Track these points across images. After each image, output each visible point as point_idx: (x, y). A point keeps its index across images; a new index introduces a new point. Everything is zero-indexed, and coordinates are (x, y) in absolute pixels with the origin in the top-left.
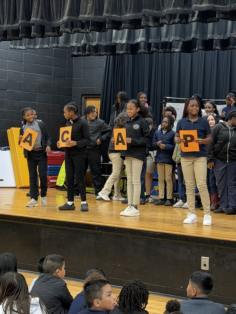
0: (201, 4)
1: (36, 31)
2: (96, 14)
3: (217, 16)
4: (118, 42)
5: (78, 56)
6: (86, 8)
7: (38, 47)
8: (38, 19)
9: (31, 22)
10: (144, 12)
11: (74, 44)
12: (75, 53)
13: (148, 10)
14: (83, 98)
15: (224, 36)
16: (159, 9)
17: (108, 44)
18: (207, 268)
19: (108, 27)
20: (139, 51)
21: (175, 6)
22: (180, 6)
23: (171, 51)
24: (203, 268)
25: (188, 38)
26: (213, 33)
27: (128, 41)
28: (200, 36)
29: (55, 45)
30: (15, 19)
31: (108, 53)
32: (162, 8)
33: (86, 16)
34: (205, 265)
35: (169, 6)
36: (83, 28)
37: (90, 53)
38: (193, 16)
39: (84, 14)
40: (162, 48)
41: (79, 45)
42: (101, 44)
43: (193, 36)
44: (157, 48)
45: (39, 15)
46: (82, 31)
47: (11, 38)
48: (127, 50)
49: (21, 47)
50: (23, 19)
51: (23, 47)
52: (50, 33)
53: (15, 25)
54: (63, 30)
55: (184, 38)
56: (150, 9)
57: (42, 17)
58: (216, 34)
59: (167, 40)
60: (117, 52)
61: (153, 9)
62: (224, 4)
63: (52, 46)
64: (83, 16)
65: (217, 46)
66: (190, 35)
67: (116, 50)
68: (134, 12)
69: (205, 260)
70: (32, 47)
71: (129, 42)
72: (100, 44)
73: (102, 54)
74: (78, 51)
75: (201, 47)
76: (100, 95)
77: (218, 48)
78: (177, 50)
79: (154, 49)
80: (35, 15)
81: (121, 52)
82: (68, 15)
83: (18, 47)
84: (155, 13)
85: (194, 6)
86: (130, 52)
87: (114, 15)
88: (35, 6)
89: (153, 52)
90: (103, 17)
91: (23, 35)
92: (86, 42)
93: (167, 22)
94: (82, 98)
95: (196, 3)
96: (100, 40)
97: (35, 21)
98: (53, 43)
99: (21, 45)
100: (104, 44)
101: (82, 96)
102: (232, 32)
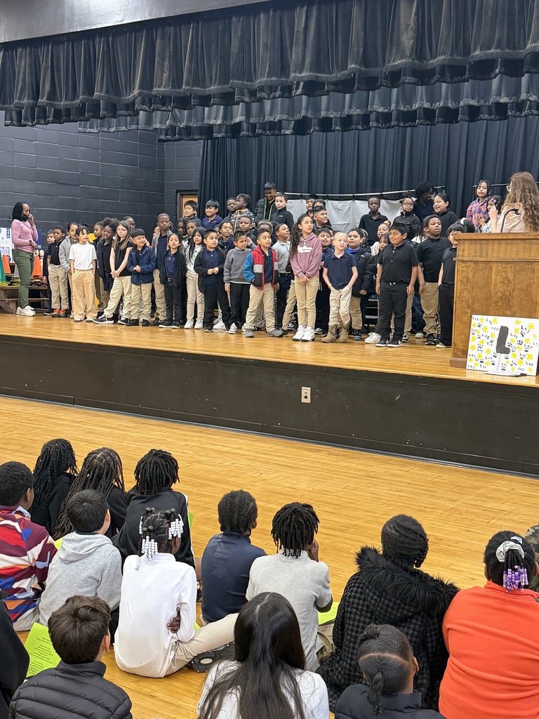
0: (300, 73)
1: (106, 109)
2: (173, 87)
3: (326, 88)
4: (211, 123)
5: (167, 141)
6: (161, 79)
7: (113, 130)
8: (103, 94)
9: (94, 98)
10: (232, 83)
11: (158, 126)
12: (163, 137)
13: (237, 81)
14: (178, 194)
15: (341, 114)
16: (250, 80)
17: (200, 125)
18: (308, 401)
19: (194, 103)
20: (242, 134)
21: (269, 75)
22: (276, 76)
23: (281, 132)
24: (304, 400)
25: (298, 117)
26: (328, 110)
27: (223, 121)
28: (312, 114)
29: (134, 127)
30: (75, 95)
31: (203, 137)
32: (254, 78)
33: (162, 89)
34: (306, 397)
35: (263, 76)
36: (164, 105)
37: (181, 137)
38: (297, 88)
39: (159, 87)
40: (269, 130)
41: (164, 127)
42: (191, 125)
43: (303, 113)
44: (265, 130)
45: (104, 89)
46: (163, 108)
47: (76, 119)
48: (226, 132)
49: (92, 130)
50: (84, 94)
51: (96, 130)
52: (124, 112)
53: (75, 102)
54: (139, 108)
55: (294, 117)
56: (238, 79)
57: (107, 92)
58: (332, 111)
59: (272, 119)
60: (215, 135)
61: (243, 80)
62: (330, 73)
63: (131, 128)
64: (159, 89)
65: (336, 126)
66: (300, 112)
67: (213, 133)
68: (219, 84)
69: (306, 391)
70: (106, 129)
71: (225, 123)
72: (189, 125)
73: (197, 138)
74: (166, 135)
75: (317, 128)
76: (197, 191)
77: (338, 128)
78: (288, 132)
79: (260, 131)
80: (99, 88)
81: (219, 136)
82: (140, 88)
83: (89, 130)
84: (247, 84)
85: (292, 75)
86: (229, 135)
87: (195, 88)
88: (99, 77)
89: (258, 135)
90: (181, 91)
91: (90, 114)
92: (172, 123)
93: (266, 97)
94: (176, 195)
95: (295, 72)
96: (189, 120)
97: (99, 96)
98: (132, 123)
99: (91, 127)
100: (195, 126)
101: (177, 192)
102: (350, 107)
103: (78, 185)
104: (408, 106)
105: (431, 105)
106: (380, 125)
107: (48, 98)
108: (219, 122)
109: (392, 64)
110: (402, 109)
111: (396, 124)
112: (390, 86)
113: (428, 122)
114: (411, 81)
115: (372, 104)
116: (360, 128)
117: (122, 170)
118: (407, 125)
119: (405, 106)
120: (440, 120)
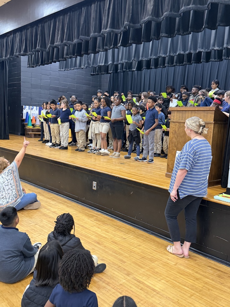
18: (95, 188)
20: (118, 71)
24: (93, 188)
26: (142, 57)
28: (137, 59)
33: (57, 43)
38: (119, 43)
40: (128, 69)
45: (40, 46)
49: (63, 70)
55: (130, 61)
56: (83, 36)
58: (144, 57)
60: (109, 72)
69: (95, 184)
70: (67, 69)
71: (105, 65)
73: (103, 73)
74: (94, 72)
75: (145, 68)
77: (153, 67)
78: (134, 70)
79: (125, 70)
80: (38, 45)
83: (61, 70)
86: (114, 72)
88: (38, 41)
92: (87, 66)
102: (151, 55)
104: (175, 54)
105: (184, 52)
106: (170, 66)
108: (103, 64)
109: (143, 20)
110: (172, 55)
111: (175, 64)
113: (189, 63)
115: (160, 53)
116: (162, 67)
117: (85, 87)
118: (180, 65)
119: (173, 54)
120: (193, 62)
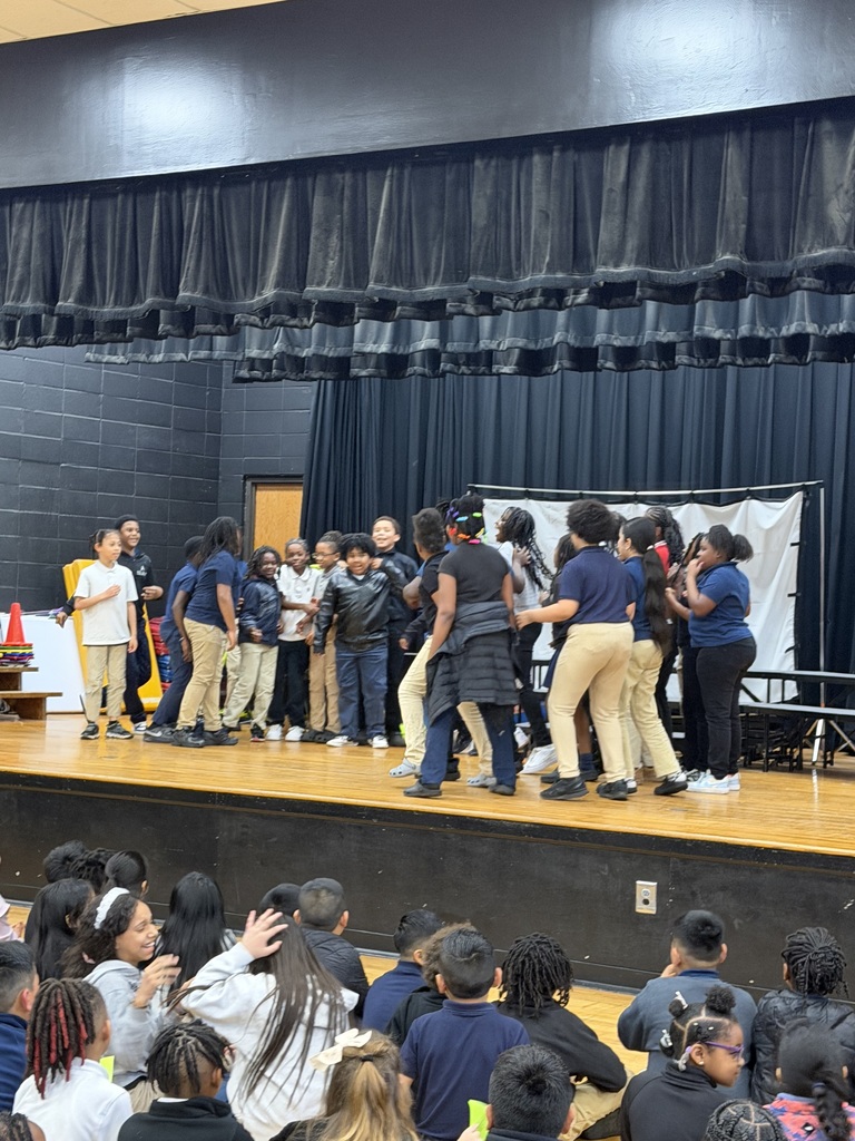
0: (616, 266)
1: (171, 321)
2: (347, 285)
3: (638, 293)
5: (251, 380)
6: (323, 270)
7: (158, 358)
8: (197, 295)
9: (178, 301)
10: (473, 282)
11: (254, 352)
12: (244, 373)
13: (483, 278)
14: (249, 483)
15: (636, 339)
16: (508, 276)
17: (341, 355)
18: (651, 909)
19: (362, 315)
20: (410, 370)
21: (551, 269)
22: (563, 270)
23: (491, 370)
24: (641, 908)
25: (544, 344)
26: (609, 331)
27: (393, 347)
28: (576, 338)
29: (203, 354)
30: (135, 295)
31: (329, 375)
32: (515, 273)
33: (324, 288)
34: (646, 902)
35: (536, 268)
36: (294, 316)
37: (284, 373)
39: (319, 284)
40: (468, 365)
41: (266, 356)
42: (325, 352)
43: (557, 337)
44: (457, 364)
45: (200, 286)
46: (292, 322)
47: (104, 339)
48: (378, 367)
49: (114, 359)
50: (156, 293)
51: (120, 359)
52: (208, 328)
53: (133, 308)
54: (243, 320)
55: (536, 343)
56: (487, 276)
57: (206, 291)
58: (616, 334)
59: (493, 346)
60: (354, 371)
61: (493, 276)
62: (672, 267)
63: (197, 356)
64: (316, 290)
65: (606, 360)
66: (551, 334)
67: (349, 368)
68: (445, 281)
69: (646, 889)
70: (142, 357)
71: (395, 350)
72: (321, 353)
73: (315, 376)
74: (252, 368)
75: (566, 364)
76: (300, 476)
77: (609, 364)
78: (506, 370)
79: (448, 367)
80: (190, 284)
81: (364, 373)
82: (277, 285)
83: (107, 358)
84: (499, 284)
85: (600, 270)
86: (384, 372)
87: (394, 289)
89: (444, 374)
90: (367, 293)
91: (137, 329)
92: (284, 349)
93: (511, 305)
94: (244, 484)
95: (605, 264)
96: (321, 343)
97: (190, 299)
98: (198, 348)
99: (113, 352)
100: (330, 355)
101: (245, 478)
102: (657, 328)
103: (58, 464)
104: (773, 330)
105: (820, 328)
106: (696, 363)
107: (79, 300)
108: (384, 348)
109: (806, 255)
110: (761, 334)
111: (729, 360)
112: (768, 293)
113: (795, 359)
114: (813, 286)
115: (702, 324)
116: (654, 365)
117: (142, 434)
118: (750, 363)
119: (766, 330)
120: (819, 355)
